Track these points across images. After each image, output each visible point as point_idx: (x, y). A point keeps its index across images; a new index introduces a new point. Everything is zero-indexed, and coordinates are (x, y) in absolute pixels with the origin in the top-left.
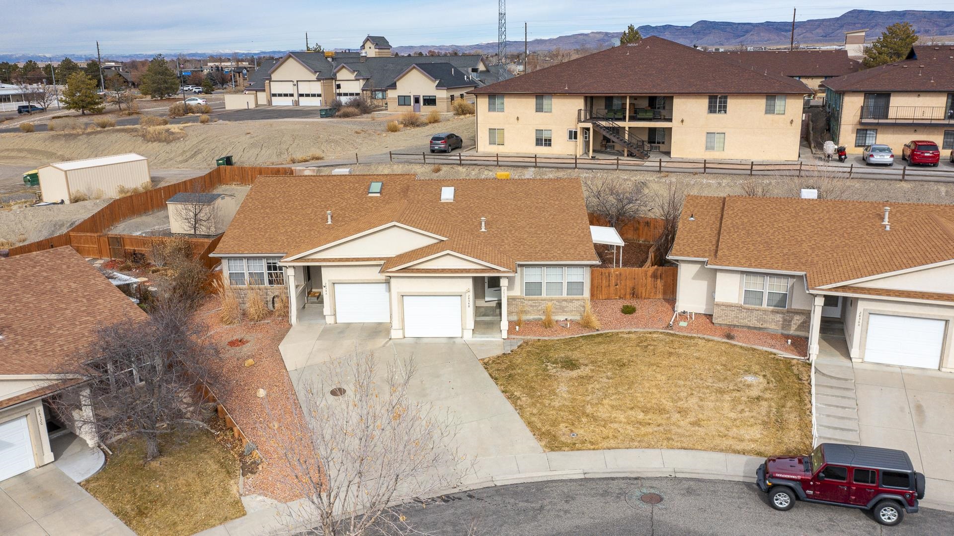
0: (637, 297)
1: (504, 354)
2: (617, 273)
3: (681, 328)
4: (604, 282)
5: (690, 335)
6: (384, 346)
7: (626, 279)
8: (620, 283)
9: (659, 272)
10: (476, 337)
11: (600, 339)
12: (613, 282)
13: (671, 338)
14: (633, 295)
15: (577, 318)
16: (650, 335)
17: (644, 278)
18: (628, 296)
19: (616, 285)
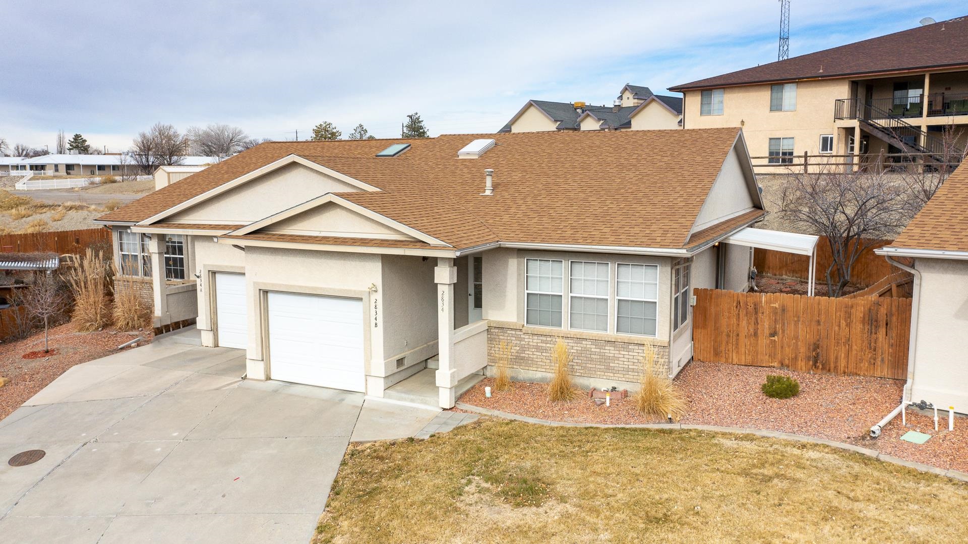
0: (826, 369)
1: (411, 440)
2: (776, 305)
3: (901, 448)
4: (744, 323)
5: (922, 468)
6: (217, 389)
7: (797, 323)
8: (783, 331)
9: (883, 311)
10: (390, 397)
11: (657, 442)
12: (766, 325)
13: (857, 468)
14: (815, 362)
15: (636, 388)
16: (796, 451)
17: (843, 323)
18: (801, 364)
19: (773, 334)
